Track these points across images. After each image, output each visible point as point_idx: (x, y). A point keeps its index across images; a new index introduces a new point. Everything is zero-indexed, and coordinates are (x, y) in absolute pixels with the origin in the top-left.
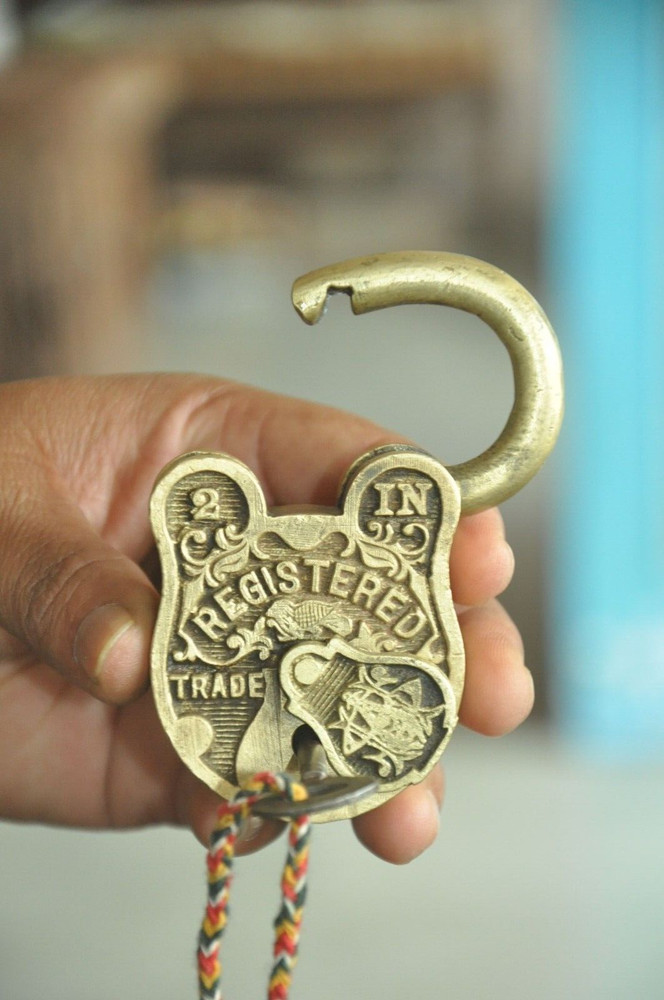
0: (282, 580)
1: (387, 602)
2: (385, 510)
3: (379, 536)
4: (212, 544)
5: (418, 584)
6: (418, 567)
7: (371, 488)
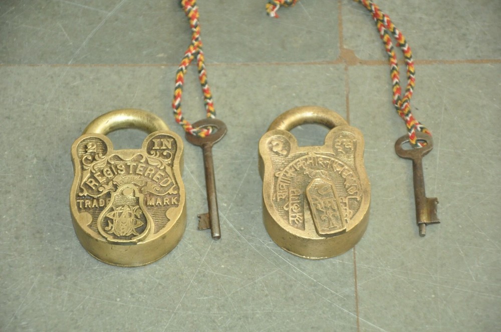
0: (118, 169)
1: (157, 176)
2: (156, 147)
3: (154, 155)
4: (94, 159)
5: (168, 169)
6: (169, 165)
7: (151, 141)
